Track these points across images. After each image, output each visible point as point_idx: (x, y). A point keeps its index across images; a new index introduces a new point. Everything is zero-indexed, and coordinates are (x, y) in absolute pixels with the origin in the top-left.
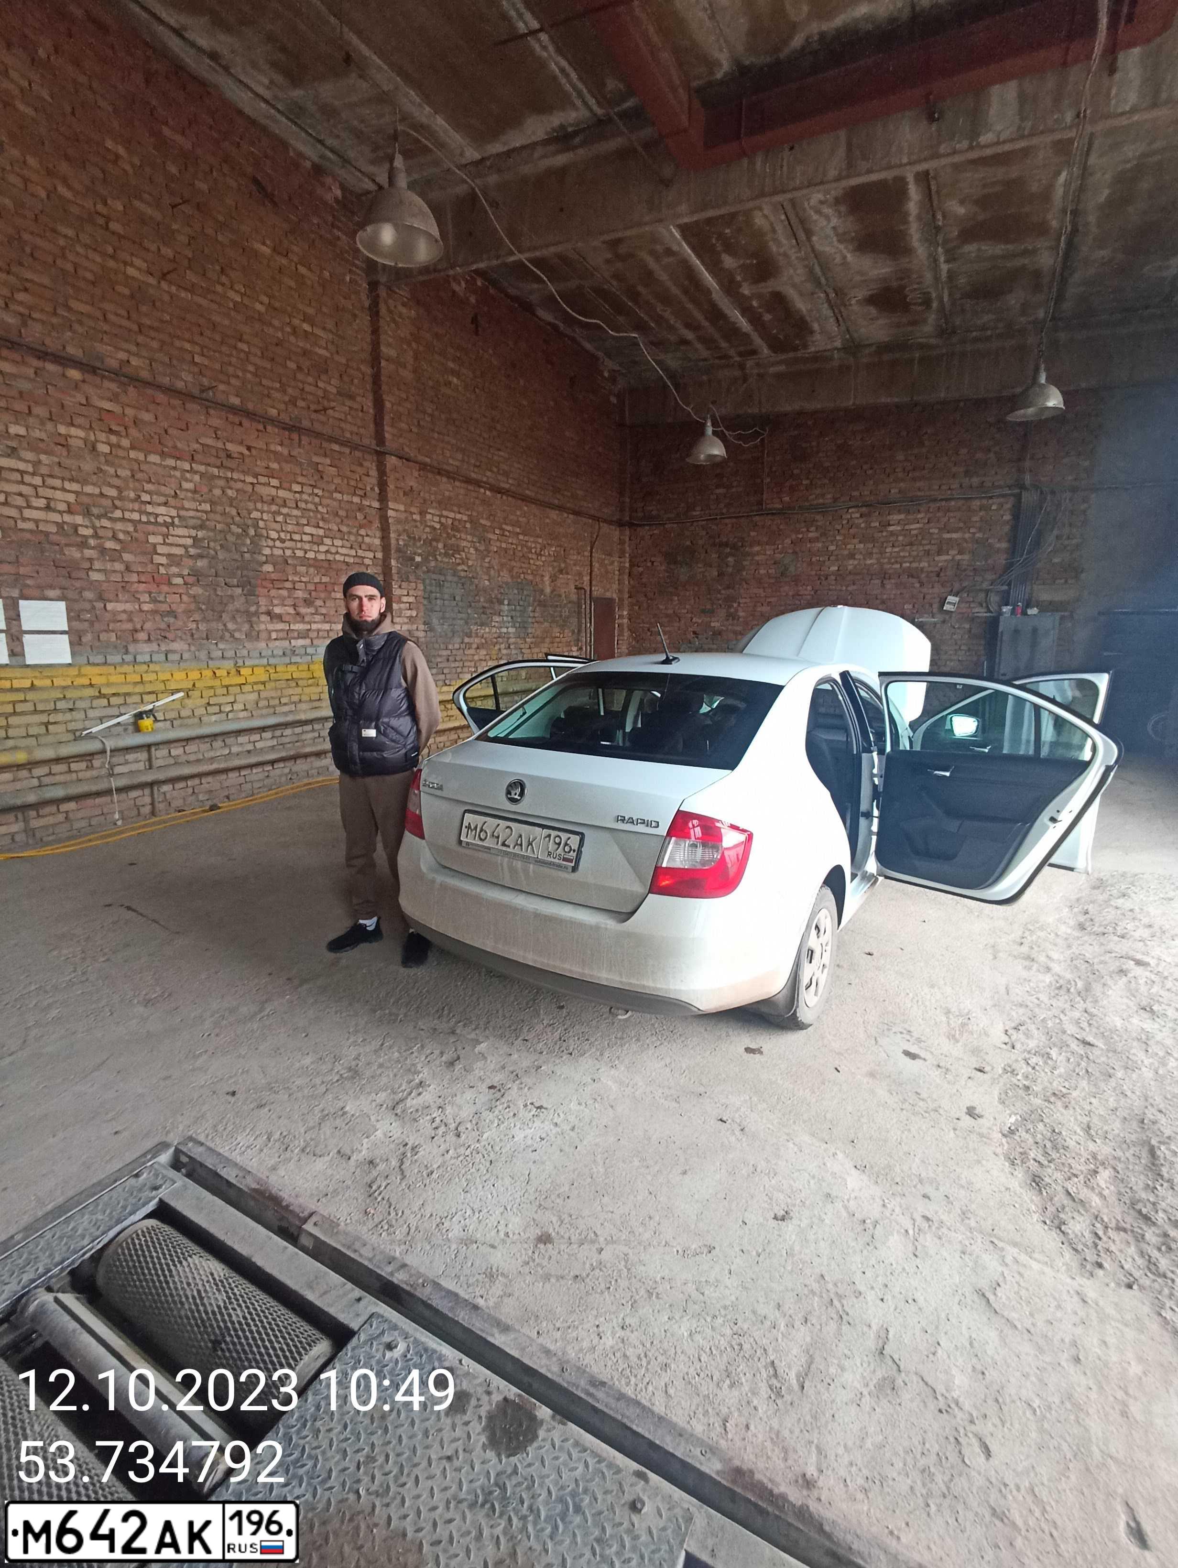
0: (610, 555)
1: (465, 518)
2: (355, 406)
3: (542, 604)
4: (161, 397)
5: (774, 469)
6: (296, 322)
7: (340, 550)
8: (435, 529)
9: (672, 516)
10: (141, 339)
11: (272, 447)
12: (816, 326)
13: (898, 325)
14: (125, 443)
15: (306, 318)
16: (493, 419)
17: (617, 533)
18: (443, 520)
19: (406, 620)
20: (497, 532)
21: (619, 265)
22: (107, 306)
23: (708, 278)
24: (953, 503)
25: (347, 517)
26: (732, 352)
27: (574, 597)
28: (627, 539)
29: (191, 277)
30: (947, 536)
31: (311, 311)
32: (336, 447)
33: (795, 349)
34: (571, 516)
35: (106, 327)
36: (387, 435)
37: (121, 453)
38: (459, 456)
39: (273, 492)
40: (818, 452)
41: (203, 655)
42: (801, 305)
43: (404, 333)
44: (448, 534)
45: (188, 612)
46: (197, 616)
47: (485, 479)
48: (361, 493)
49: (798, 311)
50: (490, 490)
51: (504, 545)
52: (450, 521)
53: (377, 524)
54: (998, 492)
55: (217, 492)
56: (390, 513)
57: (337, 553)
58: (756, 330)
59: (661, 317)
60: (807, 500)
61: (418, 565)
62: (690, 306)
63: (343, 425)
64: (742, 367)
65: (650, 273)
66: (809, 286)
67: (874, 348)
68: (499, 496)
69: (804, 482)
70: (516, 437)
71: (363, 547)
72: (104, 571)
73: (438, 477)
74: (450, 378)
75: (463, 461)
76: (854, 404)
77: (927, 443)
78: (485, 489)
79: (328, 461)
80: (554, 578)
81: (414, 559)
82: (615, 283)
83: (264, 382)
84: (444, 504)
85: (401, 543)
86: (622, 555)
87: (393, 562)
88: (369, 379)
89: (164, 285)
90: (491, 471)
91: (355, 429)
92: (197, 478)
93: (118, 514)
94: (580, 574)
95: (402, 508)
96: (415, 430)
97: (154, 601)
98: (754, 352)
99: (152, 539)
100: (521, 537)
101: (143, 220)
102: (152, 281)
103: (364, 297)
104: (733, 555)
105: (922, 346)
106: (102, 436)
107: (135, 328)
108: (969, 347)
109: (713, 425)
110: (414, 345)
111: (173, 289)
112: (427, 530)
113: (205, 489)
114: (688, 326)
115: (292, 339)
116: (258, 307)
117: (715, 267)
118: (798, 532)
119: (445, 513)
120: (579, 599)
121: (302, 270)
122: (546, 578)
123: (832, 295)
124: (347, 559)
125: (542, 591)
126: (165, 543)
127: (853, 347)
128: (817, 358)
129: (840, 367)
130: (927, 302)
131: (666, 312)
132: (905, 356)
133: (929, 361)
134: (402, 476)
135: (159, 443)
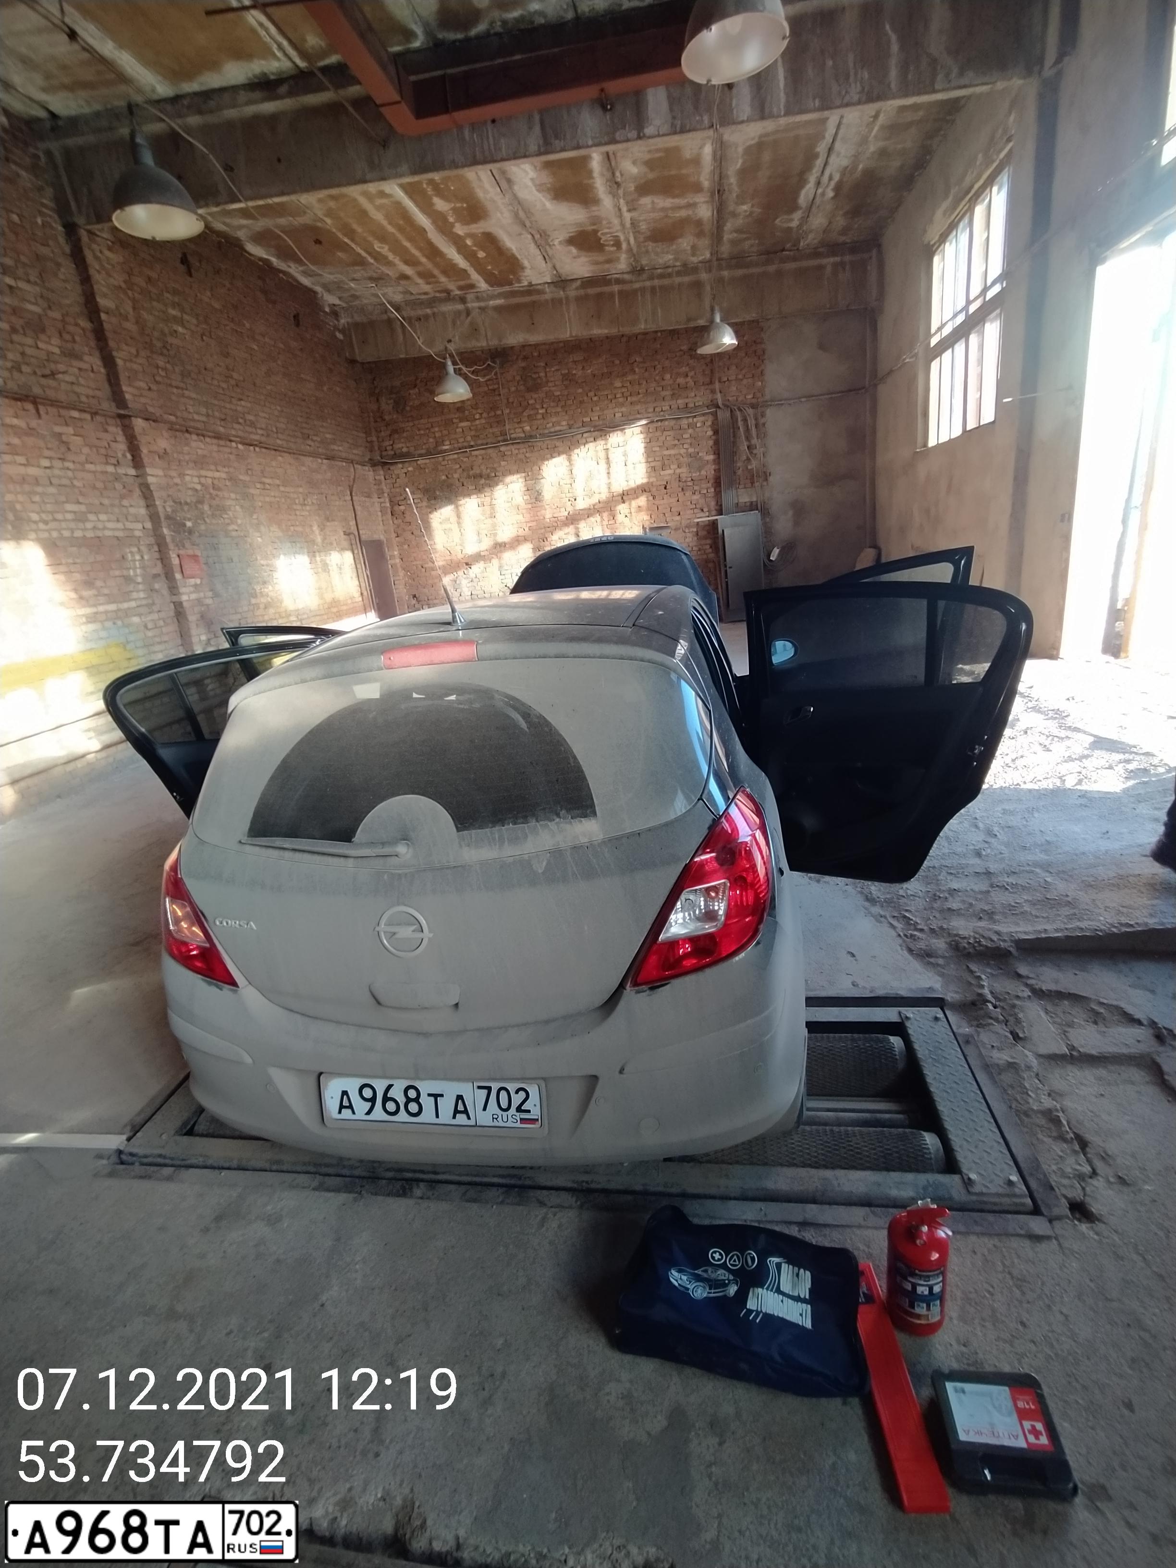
0: (369, 496)
1: (224, 476)
2: (86, 366)
5: (511, 400)
7: (110, 525)
8: (196, 490)
9: (423, 451)
11: (8, 421)
12: (526, 263)
13: (597, 263)
15: (6, 271)
16: (227, 368)
17: (371, 473)
18: (203, 480)
19: (192, 589)
20: (258, 486)
21: (332, 204)
23: (423, 220)
24: (667, 423)
25: (105, 488)
26: (452, 286)
28: (383, 478)
30: (667, 452)
31: (10, 262)
32: (76, 414)
33: (510, 283)
34: (325, 461)
36: (127, 396)
38: (203, 410)
39: (22, 470)
40: (547, 382)
42: (510, 243)
43: (118, 279)
44: (211, 494)
47: (233, 432)
48: (114, 461)
49: (509, 249)
50: (244, 444)
51: (267, 499)
52: (209, 481)
53: (137, 492)
54: (700, 411)
56: (150, 480)
57: (105, 528)
58: (472, 265)
59: (379, 253)
60: (546, 428)
61: (190, 532)
62: (407, 244)
63: (77, 388)
64: (463, 300)
65: (364, 213)
66: (517, 229)
67: (579, 283)
68: (252, 448)
69: (540, 411)
70: (254, 384)
71: (130, 518)
73: (187, 435)
74: (175, 327)
75: (208, 415)
76: (571, 336)
77: (637, 370)
78: (237, 442)
79: (70, 430)
80: (322, 527)
81: (185, 525)
82: (329, 221)
84: (200, 463)
85: (169, 509)
86: (380, 495)
87: (165, 531)
88: (90, 335)
90: (239, 423)
91: (88, 391)
94: (346, 520)
95: (160, 473)
96: (154, 387)
98: (472, 286)
100: (282, 489)
103: (62, 242)
105: (618, 281)
108: (656, 282)
109: (454, 363)
110: (130, 293)
112: (190, 492)
114: (407, 262)
117: (427, 207)
119: (203, 473)
120: (351, 544)
122: (315, 529)
123: (537, 236)
124: (118, 534)
125: (314, 542)
127: (561, 282)
128: (531, 290)
129: (553, 300)
130: (617, 244)
131: (384, 249)
132: (607, 289)
133: (628, 296)
134: (152, 438)
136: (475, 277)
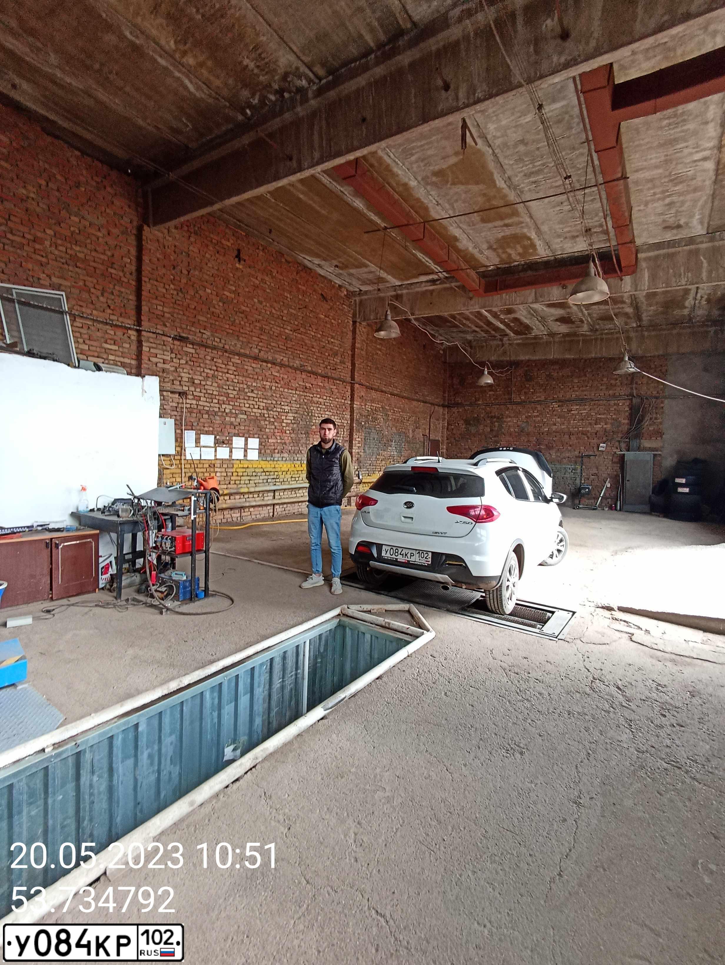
0: (438, 420)
1: (380, 406)
2: (346, 366)
3: (408, 442)
4: (290, 370)
5: (517, 384)
6: (329, 339)
8: (369, 411)
9: (468, 403)
10: (287, 352)
11: (319, 384)
12: (534, 327)
13: (570, 328)
14: (279, 386)
15: (333, 337)
16: (393, 366)
17: (442, 410)
18: (372, 407)
19: (357, 448)
20: (392, 411)
22: (280, 343)
24: (601, 402)
25: (339, 408)
26: (496, 335)
27: (422, 440)
28: (446, 413)
29: (302, 329)
30: (599, 416)
31: (334, 334)
32: (338, 382)
33: (526, 334)
34: (422, 404)
35: (278, 349)
36: (356, 377)
37: (277, 389)
38: (379, 381)
39: (318, 399)
40: (537, 378)
41: (292, 458)
42: (527, 321)
44: (373, 413)
45: (290, 443)
46: (292, 445)
47: (388, 390)
48: (345, 398)
49: (526, 323)
50: (390, 394)
51: (394, 417)
52: (374, 408)
53: (349, 410)
54: (622, 397)
55: (302, 400)
56: (355, 406)
58: (507, 328)
59: (465, 324)
60: (532, 398)
61: (363, 426)
63: (341, 374)
64: (501, 340)
67: (561, 335)
68: (393, 397)
69: (531, 390)
70: (401, 372)
71: (344, 419)
72: (269, 429)
73: (371, 391)
75: (380, 383)
76: (553, 358)
77: (588, 375)
78: (388, 394)
79: (335, 387)
80: (413, 431)
81: (361, 424)
83: (318, 361)
85: (358, 417)
86: (444, 419)
87: (354, 425)
88: (350, 356)
89: (294, 333)
90: (391, 387)
91: (344, 375)
92: (296, 396)
93: (275, 409)
94: (425, 429)
95: (358, 404)
96: (365, 373)
97: (281, 439)
98: (507, 335)
99: (283, 418)
100: (401, 413)
101: (291, 314)
102: (291, 333)
103: (351, 326)
104: (498, 422)
105: (582, 335)
106: (274, 384)
107: (285, 348)
108: (604, 336)
109: (488, 370)
111: (296, 334)
112: (367, 411)
113: (298, 400)
114: (477, 327)
115: (328, 345)
116: (319, 336)
117: (489, 311)
118: (529, 413)
119: (373, 405)
120: (424, 440)
121: (332, 321)
122: (410, 431)
123: (540, 319)
125: (408, 437)
126: (286, 419)
127: (552, 334)
128: (536, 338)
129: (547, 342)
130: (582, 321)
131: (468, 323)
132: (576, 338)
133: (587, 341)
134: (360, 391)
135: (287, 385)
136: (508, 331)
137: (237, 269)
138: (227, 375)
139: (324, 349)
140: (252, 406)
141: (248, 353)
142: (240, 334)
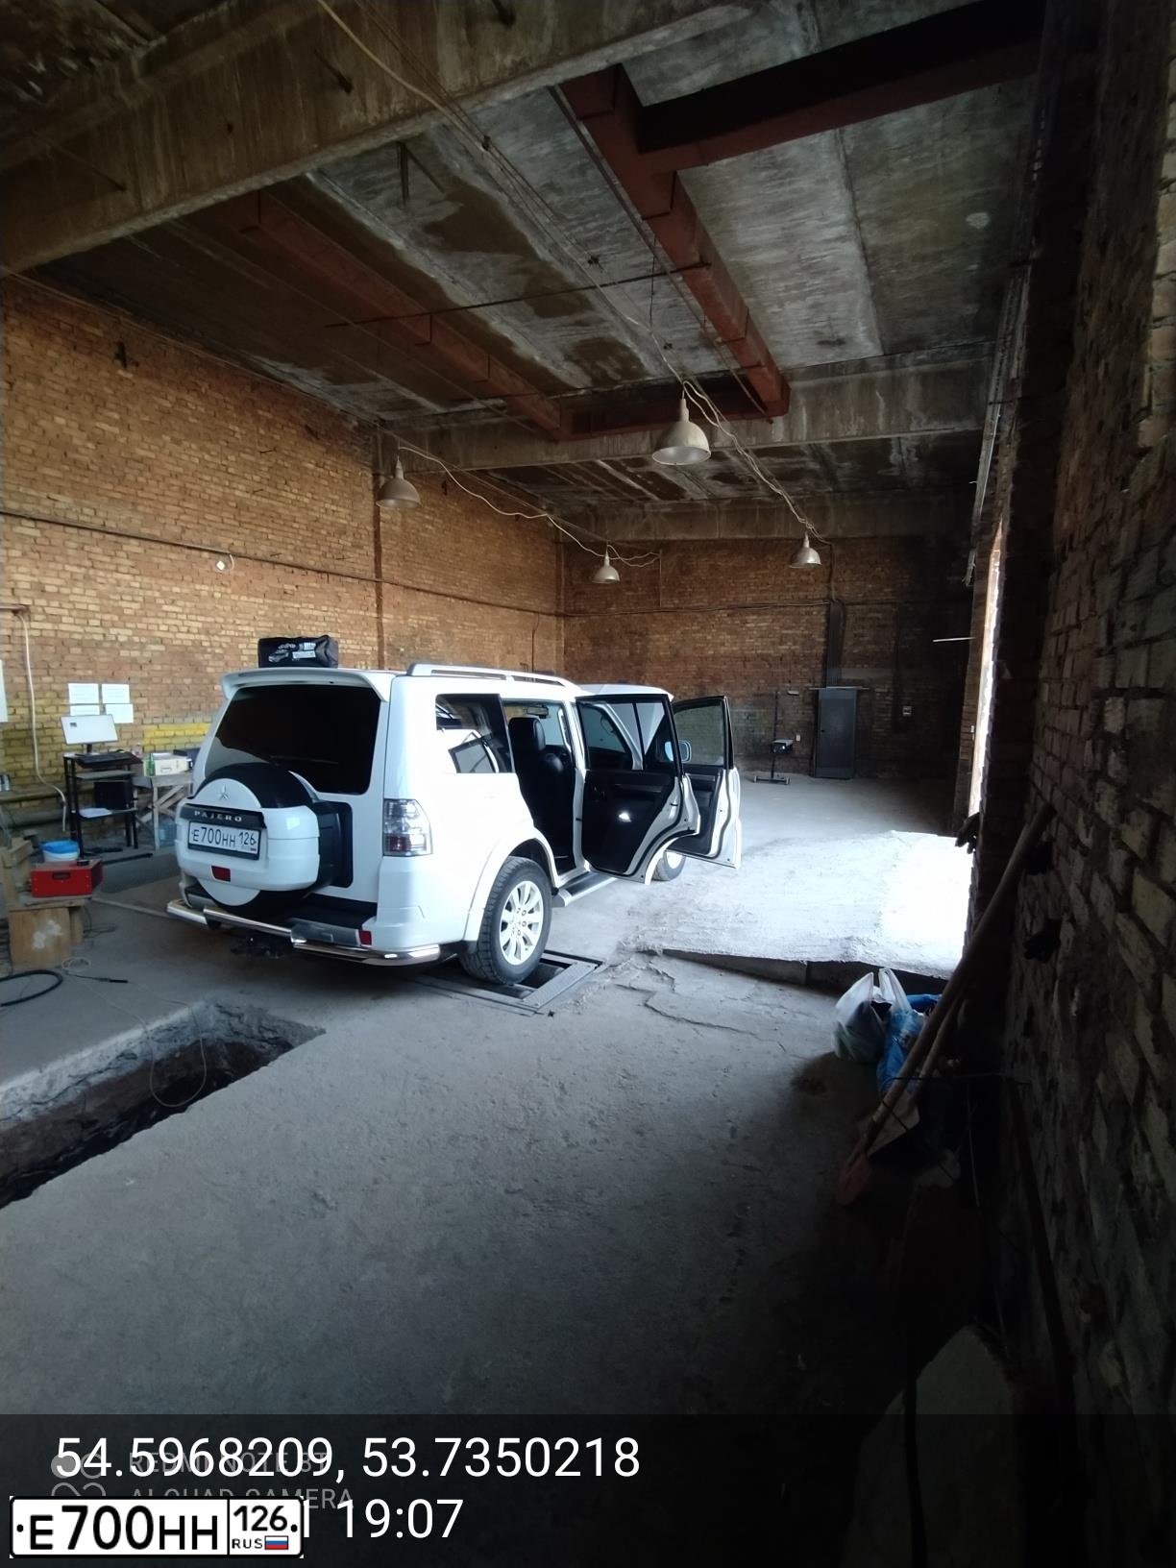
0: (548, 638)
1: (436, 619)
2: (364, 552)
4: (250, 563)
5: (667, 580)
6: (327, 506)
7: (352, 647)
8: (414, 628)
9: (595, 611)
10: (240, 530)
11: (311, 584)
12: (685, 489)
13: (739, 491)
14: (229, 591)
15: (333, 502)
16: (457, 550)
17: (555, 622)
18: (420, 622)
20: (459, 627)
22: (224, 514)
24: (788, 609)
25: (356, 624)
26: (633, 498)
28: (563, 627)
29: (268, 489)
31: (336, 497)
32: (350, 580)
33: (676, 499)
34: (516, 612)
35: (222, 526)
36: (383, 570)
37: (225, 596)
38: (432, 577)
39: (311, 612)
40: (697, 569)
44: (424, 631)
47: (450, 591)
48: (365, 608)
49: (670, 481)
50: (454, 598)
51: (464, 636)
52: (425, 622)
53: (375, 627)
54: (817, 602)
55: (278, 615)
56: (384, 621)
57: (349, 648)
58: (645, 488)
59: (576, 480)
60: (691, 603)
61: (402, 655)
62: (596, 476)
63: (355, 566)
64: (642, 507)
66: (674, 472)
67: (729, 501)
68: (461, 602)
69: (688, 590)
70: (474, 560)
71: (366, 643)
72: (215, 667)
73: (417, 594)
74: (427, 526)
75: (435, 580)
76: (719, 537)
77: (770, 566)
78: (452, 598)
79: (344, 590)
80: (503, 658)
81: (399, 650)
83: (308, 545)
84: (420, 611)
85: (392, 639)
86: (559, 637)
87: (385, 653)
88: (372, 534)
89: (254, 497)
90: (455, 585)
91: (361, 567)
92: (266, 608)
93: (223, 633)
94: (523, 654)
95: (392, 616)
96: (403, 564)
98: (648, 499)
99: (240, 646)
100: (477, 629)
101: (245, 463)
102: (248, 496)
103: (370, 482)
104: (641, 641)
105: (760, 502)
106: (217, 588)
107: (237, 524)
109: (611, 558)
111: (259, 499)
112: (409, 629)
113: (271, 614)
114: (598, 485)
115: (325, 516)
116: (306, 500)
118: (685, 625)
119: (422, 617)
121: (332, 474)
122: (497, 658)
123: (690, 474)
124: (355, 652)
126: (247, 649)
127: (715, 500)
128: (692, 504)
129: (708, 511)
130: (753, 481)
132: (750, 507)
133: (766, 512)
134: (392, 596)
135: (247, 589)
137: (121, 379)
138: (119, 576)
139: (317, 524)
140: (174, 629)
141: (158, 533)
142: (139, 501)
